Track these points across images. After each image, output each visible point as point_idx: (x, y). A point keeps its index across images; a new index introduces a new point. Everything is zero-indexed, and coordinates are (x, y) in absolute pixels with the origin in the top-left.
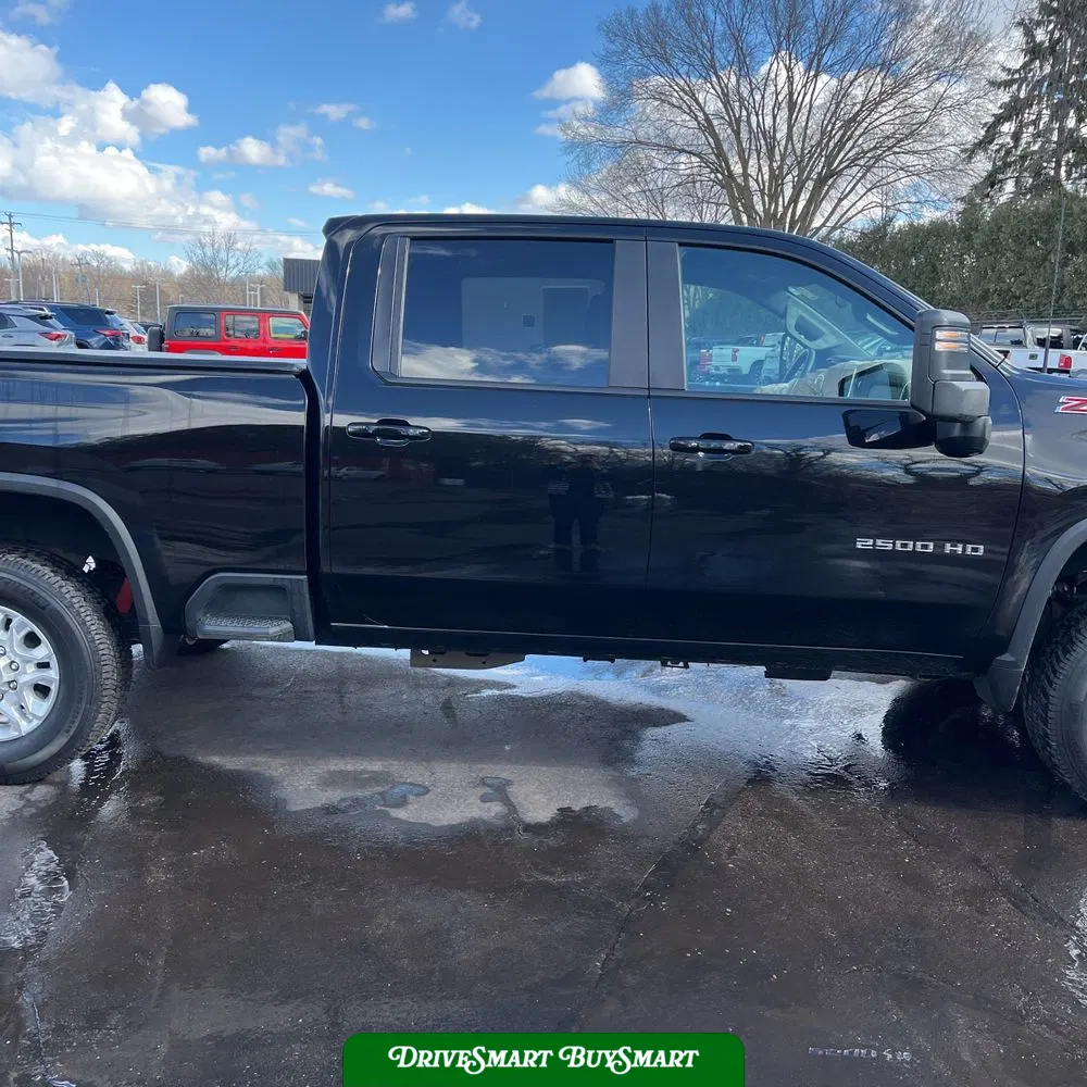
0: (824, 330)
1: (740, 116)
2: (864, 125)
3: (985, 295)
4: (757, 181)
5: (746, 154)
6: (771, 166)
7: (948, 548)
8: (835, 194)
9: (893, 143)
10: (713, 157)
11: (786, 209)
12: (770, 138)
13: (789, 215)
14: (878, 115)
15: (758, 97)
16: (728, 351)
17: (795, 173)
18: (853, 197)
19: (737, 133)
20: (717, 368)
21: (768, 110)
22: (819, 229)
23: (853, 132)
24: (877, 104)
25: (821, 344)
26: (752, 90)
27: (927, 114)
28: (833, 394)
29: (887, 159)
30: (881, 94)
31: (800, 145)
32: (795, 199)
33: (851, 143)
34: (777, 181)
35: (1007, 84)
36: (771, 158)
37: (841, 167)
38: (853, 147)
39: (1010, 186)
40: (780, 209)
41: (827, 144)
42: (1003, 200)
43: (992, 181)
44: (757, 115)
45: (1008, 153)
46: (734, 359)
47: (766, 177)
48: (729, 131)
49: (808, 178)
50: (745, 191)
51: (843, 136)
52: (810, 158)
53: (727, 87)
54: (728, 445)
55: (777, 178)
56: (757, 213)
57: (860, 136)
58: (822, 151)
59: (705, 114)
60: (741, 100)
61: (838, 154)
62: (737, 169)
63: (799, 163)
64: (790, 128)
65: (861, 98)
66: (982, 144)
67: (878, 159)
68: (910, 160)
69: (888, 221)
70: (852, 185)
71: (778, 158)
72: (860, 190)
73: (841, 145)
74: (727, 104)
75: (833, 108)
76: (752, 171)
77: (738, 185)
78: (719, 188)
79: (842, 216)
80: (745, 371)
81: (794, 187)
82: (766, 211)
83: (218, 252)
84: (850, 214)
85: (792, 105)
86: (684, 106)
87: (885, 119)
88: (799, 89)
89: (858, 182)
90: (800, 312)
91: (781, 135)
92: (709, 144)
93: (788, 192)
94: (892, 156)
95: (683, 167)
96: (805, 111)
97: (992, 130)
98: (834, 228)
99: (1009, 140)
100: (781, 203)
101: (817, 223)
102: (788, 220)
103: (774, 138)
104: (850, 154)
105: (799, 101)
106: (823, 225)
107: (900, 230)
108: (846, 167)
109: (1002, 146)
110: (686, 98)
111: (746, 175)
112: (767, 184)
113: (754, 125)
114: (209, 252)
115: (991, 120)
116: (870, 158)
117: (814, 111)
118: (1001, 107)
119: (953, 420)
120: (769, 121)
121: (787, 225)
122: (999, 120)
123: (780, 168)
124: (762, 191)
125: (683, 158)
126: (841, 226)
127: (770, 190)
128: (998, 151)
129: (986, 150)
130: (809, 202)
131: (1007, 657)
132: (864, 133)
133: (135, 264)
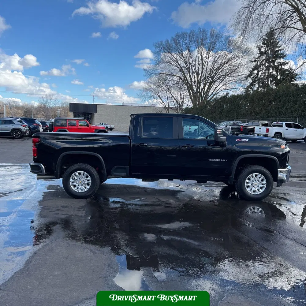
0: (205, 128)
1: (190, 67)
2: (221, 69)
3: (251, 113)
4: (194, 83)
5: (191, 76)
6: (198, 79)
7: (222, 160)
8: (214, 86)
9: (228, 74)
10: (183, 77)
11: (202, 90)
12: (197, 72)
13: (203, 92)
14: (224, 67)
15: (194, 63)
16: (188, 127)
17: (204, 81)
18: (219, 87)
19: (189, 71)
20: (186, 131)
21: (197, 66)
22: (210, 95)
23: (218, 71)
24: (224, 65)
25: (204, 130)
26: (192, 61)
27: (237, 67)
28: (206, 139)
29: (227, 78)
30: (225, 62)
31: (205, 74)
32: (204, 88)
33: (218, 74)
34: (199, 83)
35: (255, 61)
36: (198, 77)
37: (215, 80)
38: (218, 75)
39: (257, 86)
40: (201, 90)
41: (212, 74)
42: (255, 89)
43: (252, 84)
44: (194, 67)
45: (256, 78)
46: (190, 129)
47: (197, 82)
48: (187, 71)
49: (207, 82)
50: (191, 86)
51: (216, 72)
52: (208, 78)
53: (186, 60)
54: (190, 146)
55: (199, 82)
56: (194, 91)
57: (220, 72)
58: (211, 76)
59: (181, 66)
60: (190, 63)
61: (215, 76)
62: (189, 80)
63: (205, 79)
64: (202, 70)
65: (220, 63)
66: (249, 76)
67: (225, 78)
68: (233, 78)
69: (227, 94)
70: (219, 84)
71: (199, 77)
72: (221, 85)
73: (215, 74)
74: (186, 64)
75: (213, 65)
76: (193, 80)
77: (189, 84)
78: (185, 85)
79: (216, 92)
80: (193, 132)
81: (204, 85)
82: (197, 91)
83: (48, 100)
84: (218, 91)
85: (203, 64)
86: (175, 65)
87: (226, 68)
88: (204, 61)
89: (220, 83)
90: (201, 125)
91: (200, 72)
92: (182, 74)
93: (202, 86)
94: (229, 77)
95: (175, 80)
96: (206, 66)
97: (251, 73)
98: (214, 95)
99: (256, 75)
100: (200, 89)
101: (210, 93)
102: (202, 93)
103: (198, 72)
104: (218, 77)
105: (205, 63)
106: (212, 94)
107: (230, 96)
108: (217, 80)
109: (254, 76)
110: (176, 63)
111: (191, 82)
112: (197, 84)
113: (193, 70)
114: (45, 100)
115: (251, 70)
116: (223, 77)
117: (208, 66)
118: (253, 67)
119: (221, 142)
120: (197, 69)
121: (202, 95)
122: (253, 70)
123: (200, 80)
124: (196, 86)
125: (175, 77)
126: (216, 95)
127: (198, 85)
128: (253, 77)
129: (250, 77)
130: (208, 88)
131: (231, 176)
132: (221, 72)
133: (23, 103)
